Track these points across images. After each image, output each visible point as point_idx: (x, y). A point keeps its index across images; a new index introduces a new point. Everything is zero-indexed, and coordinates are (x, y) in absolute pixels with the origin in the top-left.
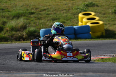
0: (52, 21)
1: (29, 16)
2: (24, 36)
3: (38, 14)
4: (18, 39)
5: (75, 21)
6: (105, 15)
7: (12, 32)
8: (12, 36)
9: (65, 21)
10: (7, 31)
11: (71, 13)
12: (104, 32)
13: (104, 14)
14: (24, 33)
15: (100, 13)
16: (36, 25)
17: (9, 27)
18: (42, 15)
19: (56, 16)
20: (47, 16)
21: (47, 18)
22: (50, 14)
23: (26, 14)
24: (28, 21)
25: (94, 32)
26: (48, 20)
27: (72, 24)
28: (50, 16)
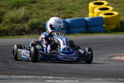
0: (57, 11)
1: (31, 5)
2: (27, 29)
3: (40, 3)
4: (19, 33)
5: (83, 11)
6: (118, 5)
7: (12, 23)
8: (12, 29)
9: (72, 11)
10: (7, 23)
11: (78, 2)
12: (119, 24)
13: (117, 3)
14: (26, 26)
15: (112, 2)
16: (40, 16)
17: (8, 18)
18: (46, 4)
19: (62, 6)
20: (52, 5)
21: (52, 8)
22: (54, 3)
23: (27, 3)
24: (30, 11)
25: (107, 24)
26: (52, 10)
27: (81, 15)
28: (54, 5)
